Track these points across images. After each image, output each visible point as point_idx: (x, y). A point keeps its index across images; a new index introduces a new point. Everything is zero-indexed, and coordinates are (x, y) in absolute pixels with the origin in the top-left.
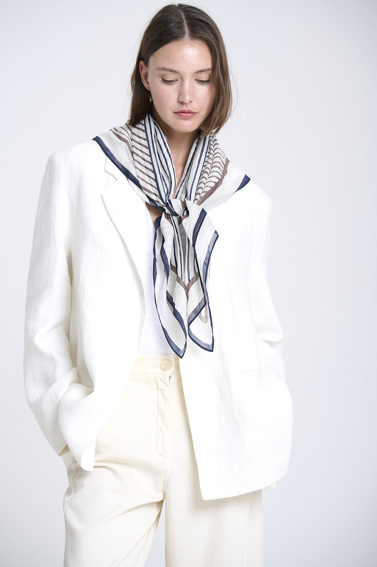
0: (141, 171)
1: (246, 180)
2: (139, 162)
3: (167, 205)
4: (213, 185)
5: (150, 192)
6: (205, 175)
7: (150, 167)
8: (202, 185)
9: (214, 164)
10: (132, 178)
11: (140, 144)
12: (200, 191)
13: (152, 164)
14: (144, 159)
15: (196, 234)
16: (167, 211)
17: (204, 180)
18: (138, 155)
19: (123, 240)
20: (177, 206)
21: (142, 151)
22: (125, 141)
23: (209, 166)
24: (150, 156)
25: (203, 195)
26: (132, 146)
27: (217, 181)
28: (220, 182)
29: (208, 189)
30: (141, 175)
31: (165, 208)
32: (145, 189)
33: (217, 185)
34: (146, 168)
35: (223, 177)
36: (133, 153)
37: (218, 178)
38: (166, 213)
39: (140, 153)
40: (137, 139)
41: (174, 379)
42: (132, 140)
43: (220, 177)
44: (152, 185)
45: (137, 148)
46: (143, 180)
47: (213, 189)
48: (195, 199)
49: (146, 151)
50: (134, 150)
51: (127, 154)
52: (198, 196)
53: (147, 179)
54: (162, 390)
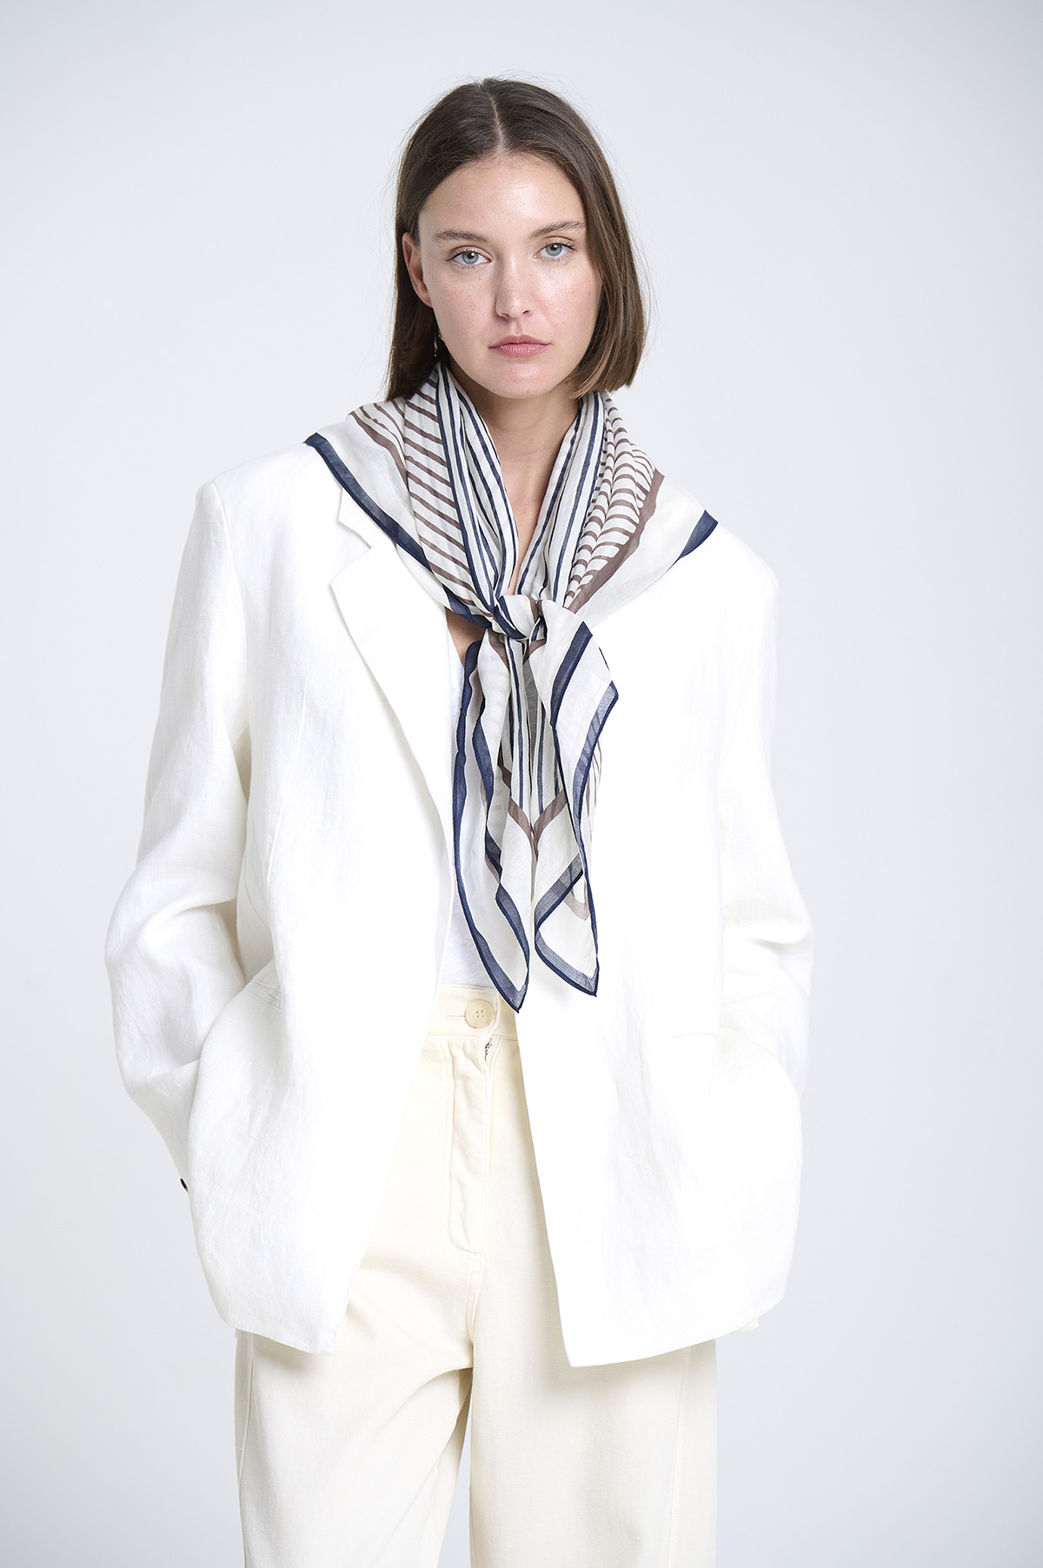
0: (428, 524)
1: (706, 526)
2: (422, 501)
3: (495, 611)
4: (612, 552)
5: (451, 578)
6: (593, 527)
7: (450, 512)
8: (585, 555)
9: (618, 497)
10: (405, 542)
11: (426, 452)
12: (580, 570)
13: (455, 505)
14: (435, 493)
15: (559, 691)
16: (496, 627)
17: (589, 541)
18: (419, 482)
19: (389, 705)
20: (519, 612)
21: (430, 472)
22: (386, 444)
23: (602, 501)
24: (451, 484)
25: (586, 580)
26: (406, 458)
27: (623, 540)
28: (634, 541)
29: (599, 565)
30: (429, 535)
31: (490, 619)
32: (440, 571)
33: (624, 551)
34: (441, 515)
35: (640, 527)
36: (406, 475)
37: (626, 533)
38: (492, 633)
39: (425, 478)
40: (417, 438)
41: (499, 1052)
42: (405, 440)
43: (632, 529)
44: (456, 561)
45: (417, 464)
46: (434, 547)
47: (614, 564)
48: (568, 593)
49: (441, 471)
50: (412, 468)
51: (394, 478)
52: (575, 585)
53: (443, 544)
54: (465, 1078)
